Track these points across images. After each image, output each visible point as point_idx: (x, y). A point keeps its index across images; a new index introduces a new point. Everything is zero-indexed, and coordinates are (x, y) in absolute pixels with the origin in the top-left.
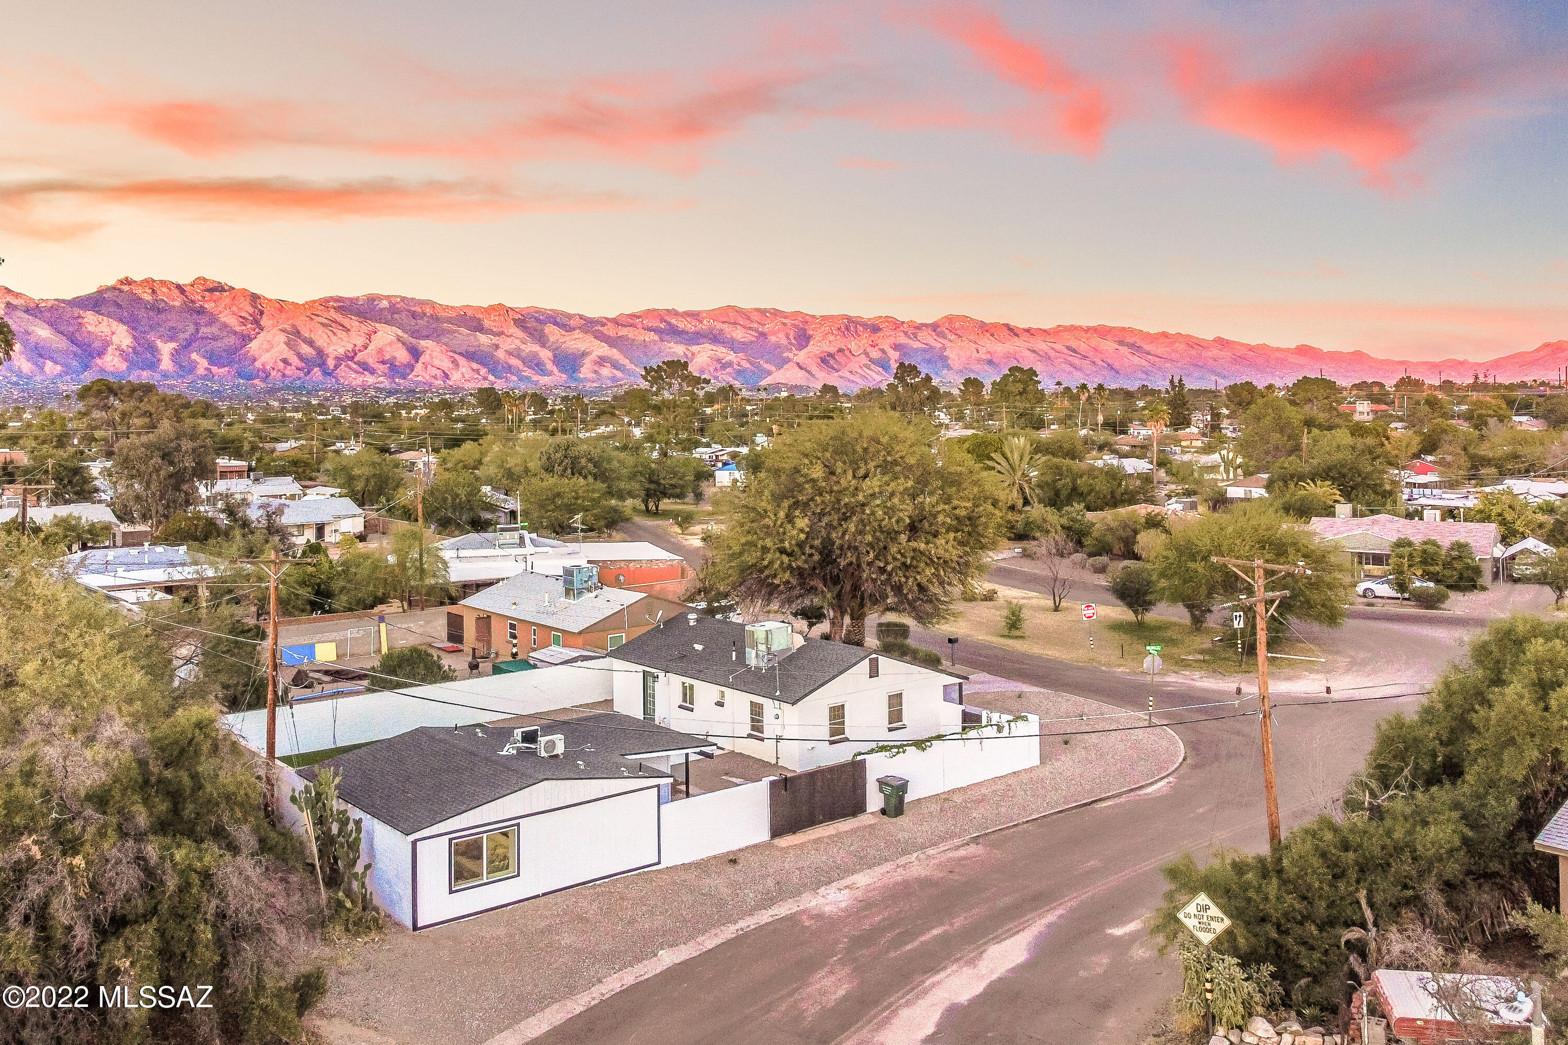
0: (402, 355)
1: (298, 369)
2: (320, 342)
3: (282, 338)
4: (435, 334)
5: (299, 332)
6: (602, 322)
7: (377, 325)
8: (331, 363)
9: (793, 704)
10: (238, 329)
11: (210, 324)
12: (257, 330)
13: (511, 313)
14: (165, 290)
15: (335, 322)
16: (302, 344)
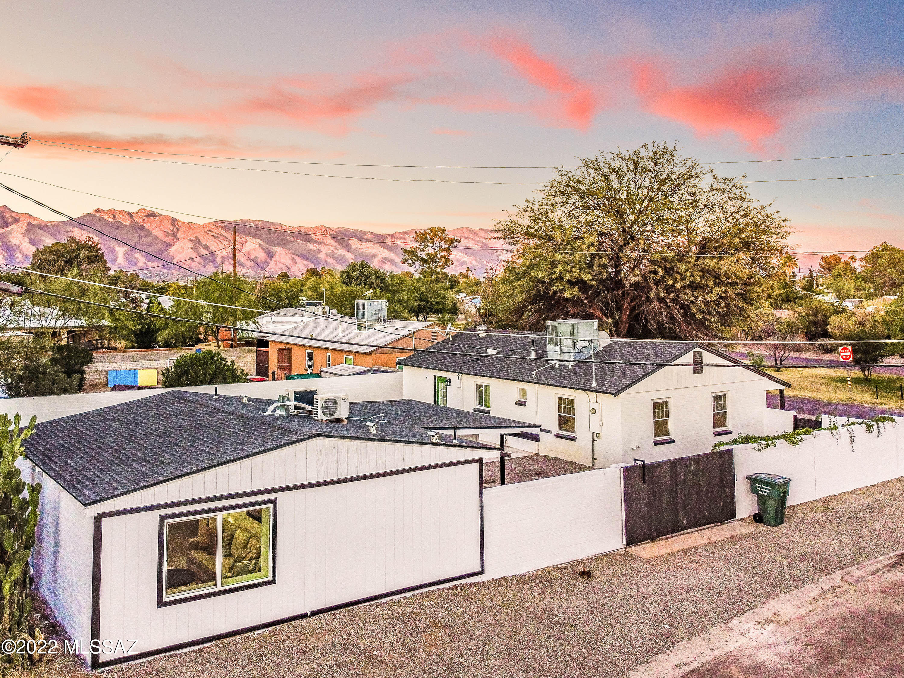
0: (261, 256)
1: (199, 264)
2: (213, 248)
3: (190, 245)
4: (281, 243)
5: (200, 241)
6: (383, 236)
7: (247, 238)
8: (219, 260)
9: (615, 394)
10: (164, 239)
11: (146, 236)
12: (175, 240)
13: (328, 231)
14: (121, 216)
15: (222, 235)
16: (202, 248)
